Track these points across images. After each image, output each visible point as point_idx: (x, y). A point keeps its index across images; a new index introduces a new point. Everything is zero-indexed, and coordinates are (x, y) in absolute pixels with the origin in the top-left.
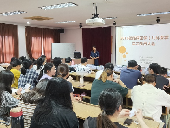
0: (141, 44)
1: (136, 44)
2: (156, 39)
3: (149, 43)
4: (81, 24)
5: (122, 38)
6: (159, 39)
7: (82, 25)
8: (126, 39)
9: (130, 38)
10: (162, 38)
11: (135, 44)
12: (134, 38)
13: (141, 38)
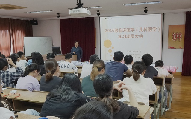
0: (128, 37)
2: (144, 31)
3: (137, 36)
4: (58, 14)
5: (107, 31)
6: (148, 31)
7: (60, 15)
8: (111, 32)
9: (116, 30)
10: (150, 29)
11: (121, 36)
12: (120, 30)
13: (128, 30)
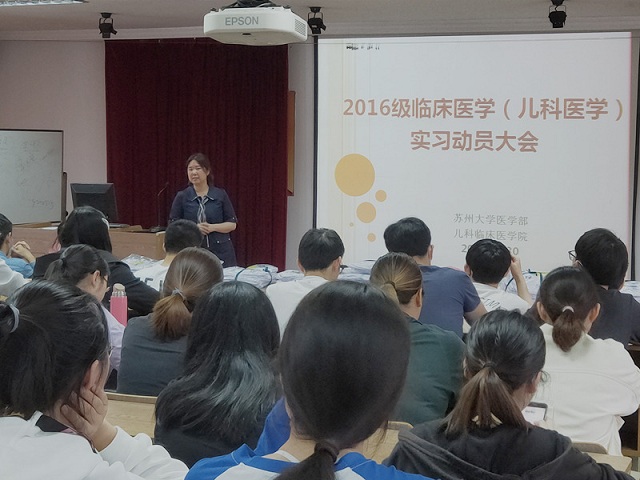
0: (461, 142)
1: (433, 139)
2: (541, 116)
3: (506, 138)
5: (355, 107)
6: (561, 116)
8: (373, 113)
9: (401, 108)
10: (574, 109)
11: (426, 139)
12: (421, 109)
13: (463, 108)
